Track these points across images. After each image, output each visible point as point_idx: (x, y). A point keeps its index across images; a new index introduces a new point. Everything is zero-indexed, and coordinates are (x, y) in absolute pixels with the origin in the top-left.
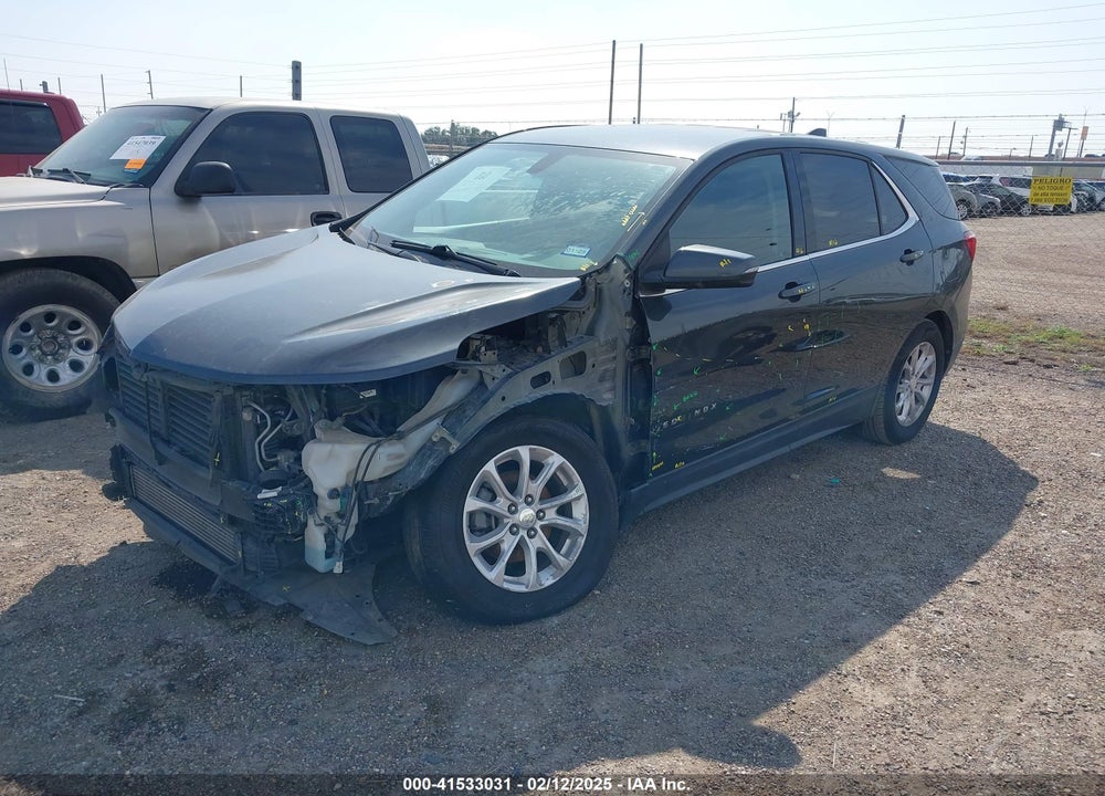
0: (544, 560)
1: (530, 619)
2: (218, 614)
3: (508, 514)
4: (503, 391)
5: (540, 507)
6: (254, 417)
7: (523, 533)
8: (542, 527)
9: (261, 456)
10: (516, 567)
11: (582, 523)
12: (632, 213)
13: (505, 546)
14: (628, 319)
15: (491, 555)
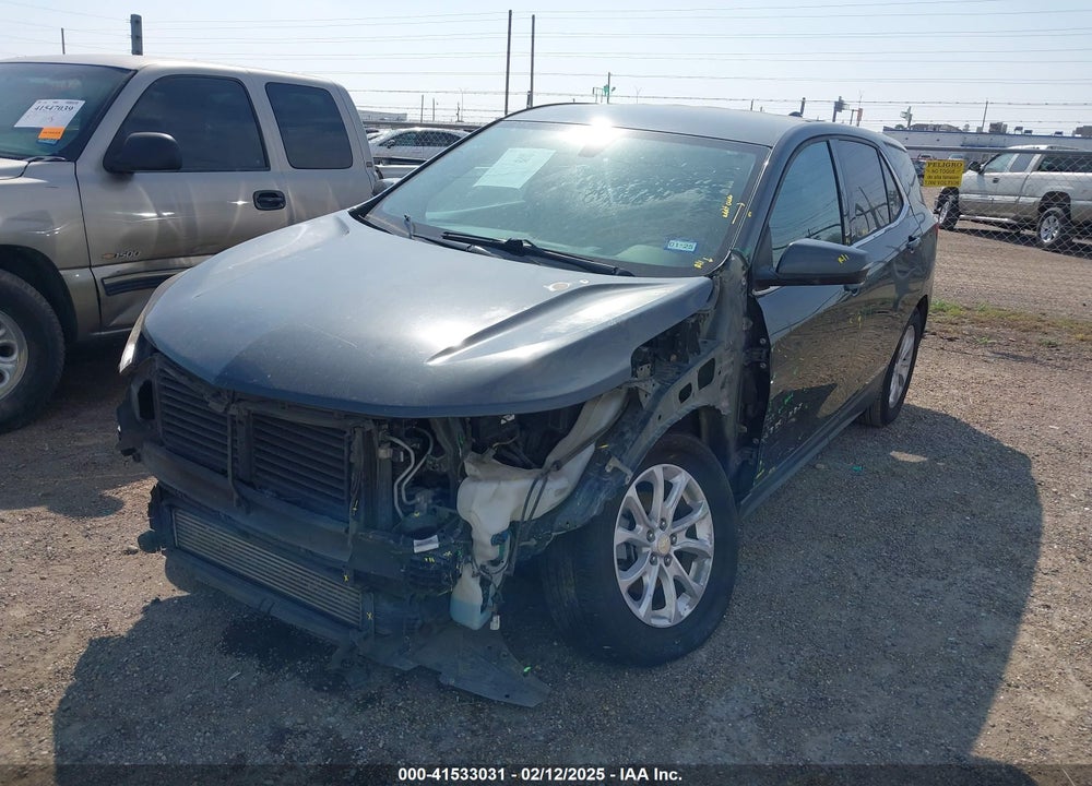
0: (680, 588)
1: (676, 657)
2: (328, 686)
3: (648, 542)
4: (660, 409)
5: (673, 531)
6: (396, 454)
7: (660, 561)
8: (675, 553)
9: (400, 496)
10: (659, 601)
11: (708, 544)
12: (729, 203)
13: (646, 579)
14: (744, 320)
15: (637, 591)
